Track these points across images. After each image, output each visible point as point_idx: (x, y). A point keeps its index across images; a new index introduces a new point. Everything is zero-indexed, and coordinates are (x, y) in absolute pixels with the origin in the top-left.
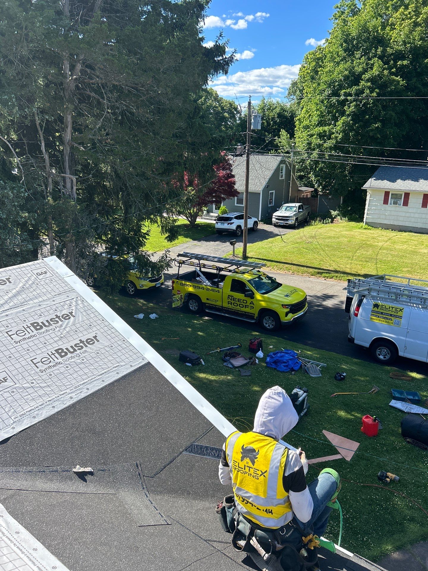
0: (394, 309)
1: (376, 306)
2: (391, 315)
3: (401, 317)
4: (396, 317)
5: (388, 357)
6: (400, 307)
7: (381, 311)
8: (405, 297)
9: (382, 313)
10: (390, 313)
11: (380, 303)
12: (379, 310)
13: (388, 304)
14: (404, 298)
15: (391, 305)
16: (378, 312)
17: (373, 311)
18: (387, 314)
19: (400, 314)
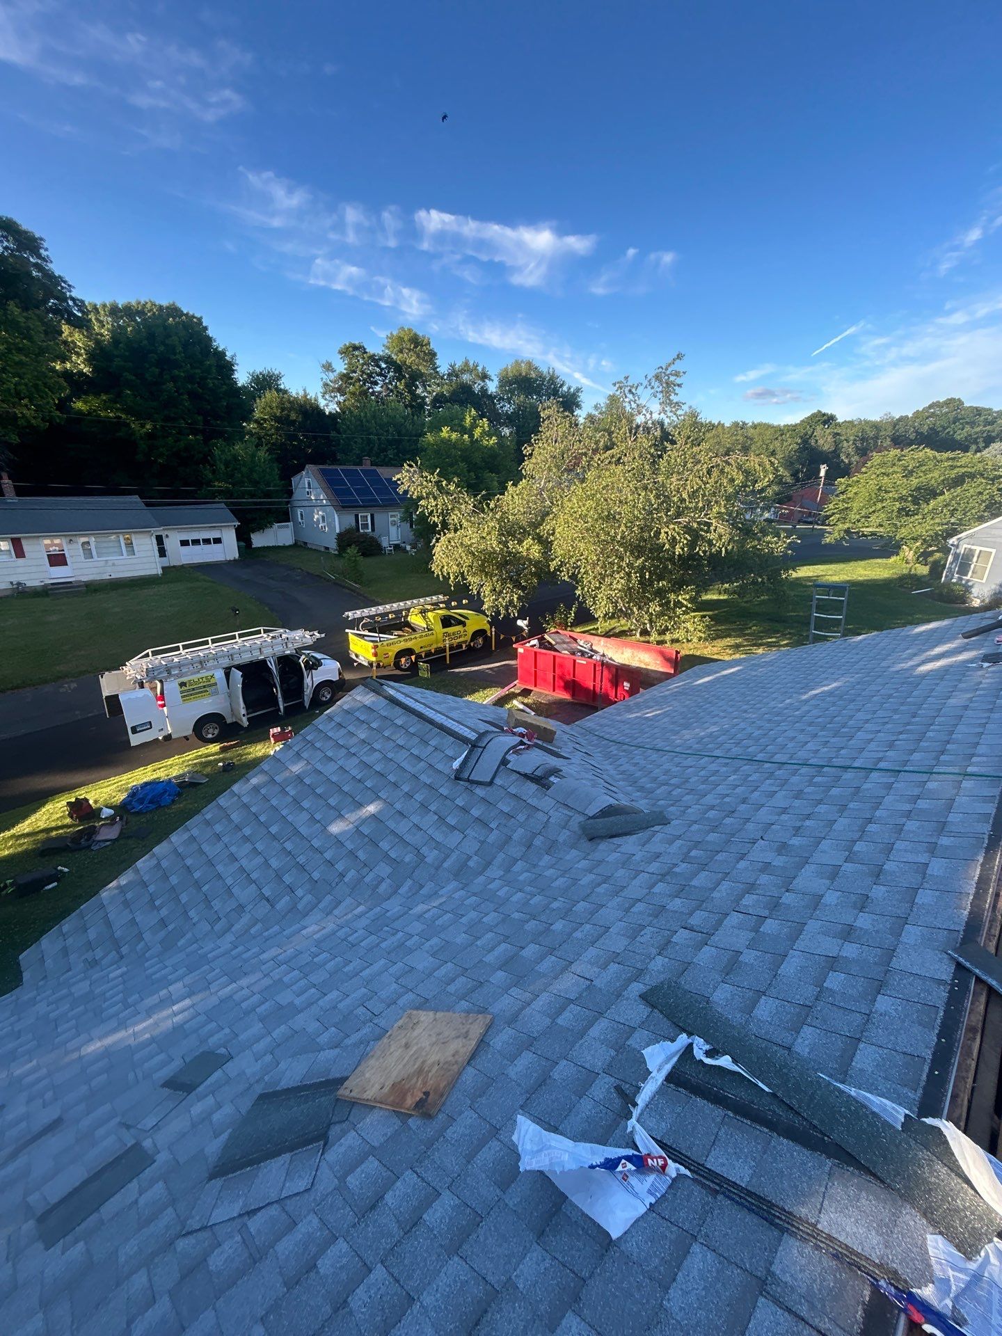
0: (204, 679)
1: (182, 684)
2: (204, 687)
3: (215, 684)
4: (210, 686)
5: (216, 732)
6: (210, 673)
7: (191, 687)
8: (211, 661)
9: (193, 689)
10: (202, 684)
11: (184, 679)
12: (188, 688)
13: (195, 677)
14: (211, 663)
15: (199, 676)
16: (188, 691)
17: (182, 692)
18: (200, 688)
19: (213, 681)
